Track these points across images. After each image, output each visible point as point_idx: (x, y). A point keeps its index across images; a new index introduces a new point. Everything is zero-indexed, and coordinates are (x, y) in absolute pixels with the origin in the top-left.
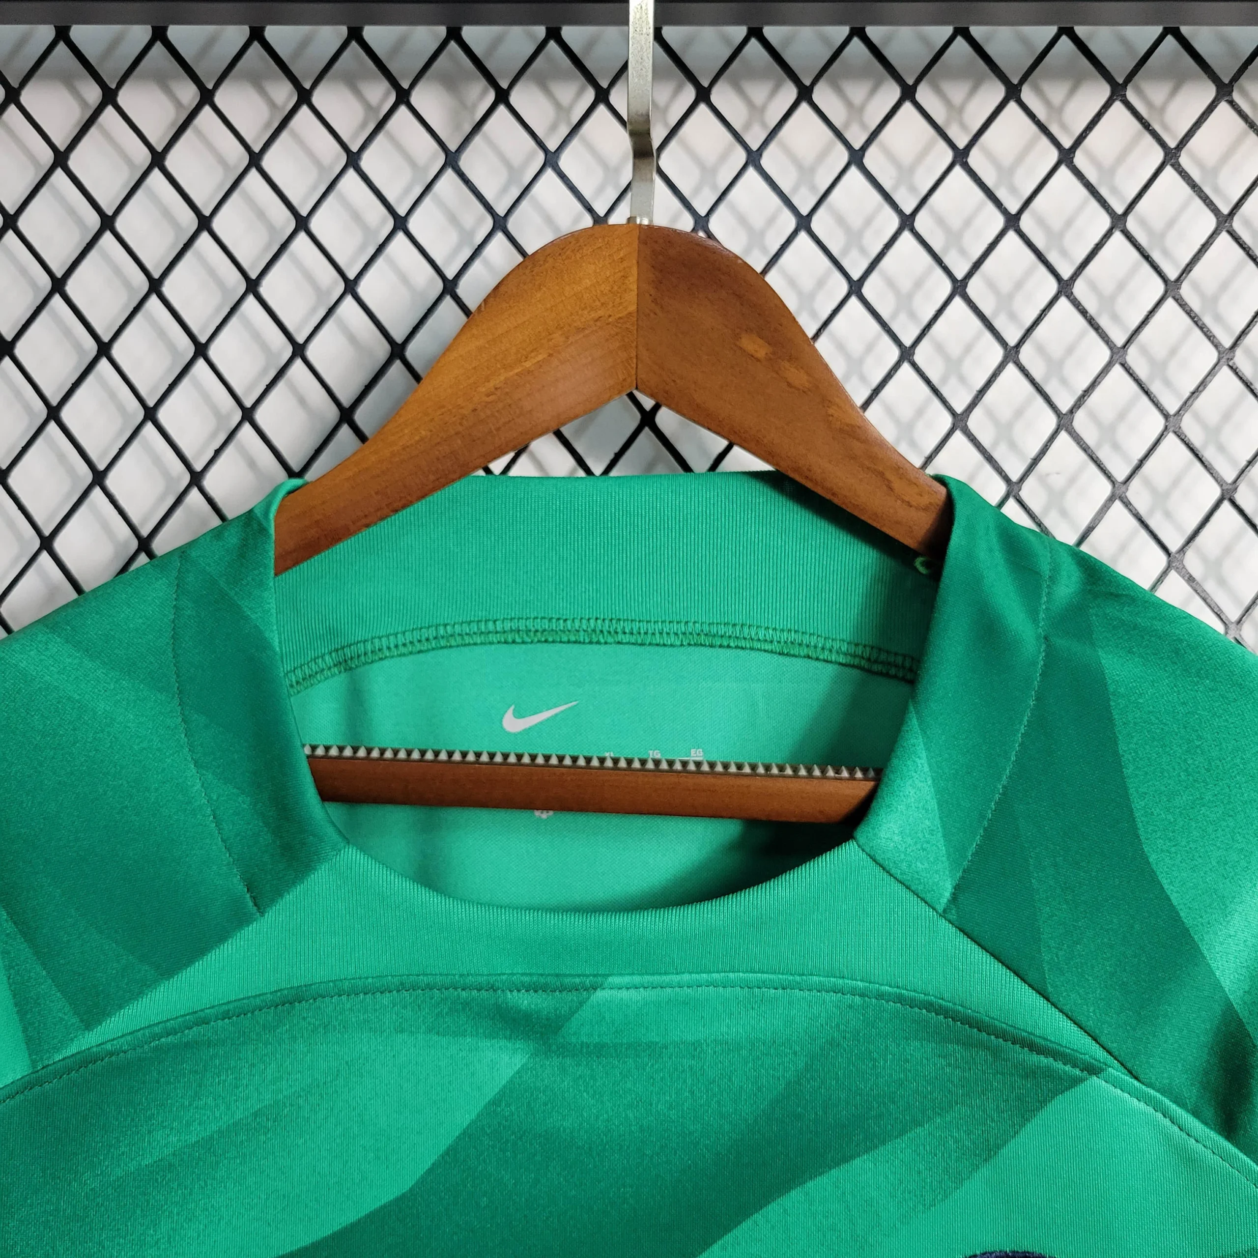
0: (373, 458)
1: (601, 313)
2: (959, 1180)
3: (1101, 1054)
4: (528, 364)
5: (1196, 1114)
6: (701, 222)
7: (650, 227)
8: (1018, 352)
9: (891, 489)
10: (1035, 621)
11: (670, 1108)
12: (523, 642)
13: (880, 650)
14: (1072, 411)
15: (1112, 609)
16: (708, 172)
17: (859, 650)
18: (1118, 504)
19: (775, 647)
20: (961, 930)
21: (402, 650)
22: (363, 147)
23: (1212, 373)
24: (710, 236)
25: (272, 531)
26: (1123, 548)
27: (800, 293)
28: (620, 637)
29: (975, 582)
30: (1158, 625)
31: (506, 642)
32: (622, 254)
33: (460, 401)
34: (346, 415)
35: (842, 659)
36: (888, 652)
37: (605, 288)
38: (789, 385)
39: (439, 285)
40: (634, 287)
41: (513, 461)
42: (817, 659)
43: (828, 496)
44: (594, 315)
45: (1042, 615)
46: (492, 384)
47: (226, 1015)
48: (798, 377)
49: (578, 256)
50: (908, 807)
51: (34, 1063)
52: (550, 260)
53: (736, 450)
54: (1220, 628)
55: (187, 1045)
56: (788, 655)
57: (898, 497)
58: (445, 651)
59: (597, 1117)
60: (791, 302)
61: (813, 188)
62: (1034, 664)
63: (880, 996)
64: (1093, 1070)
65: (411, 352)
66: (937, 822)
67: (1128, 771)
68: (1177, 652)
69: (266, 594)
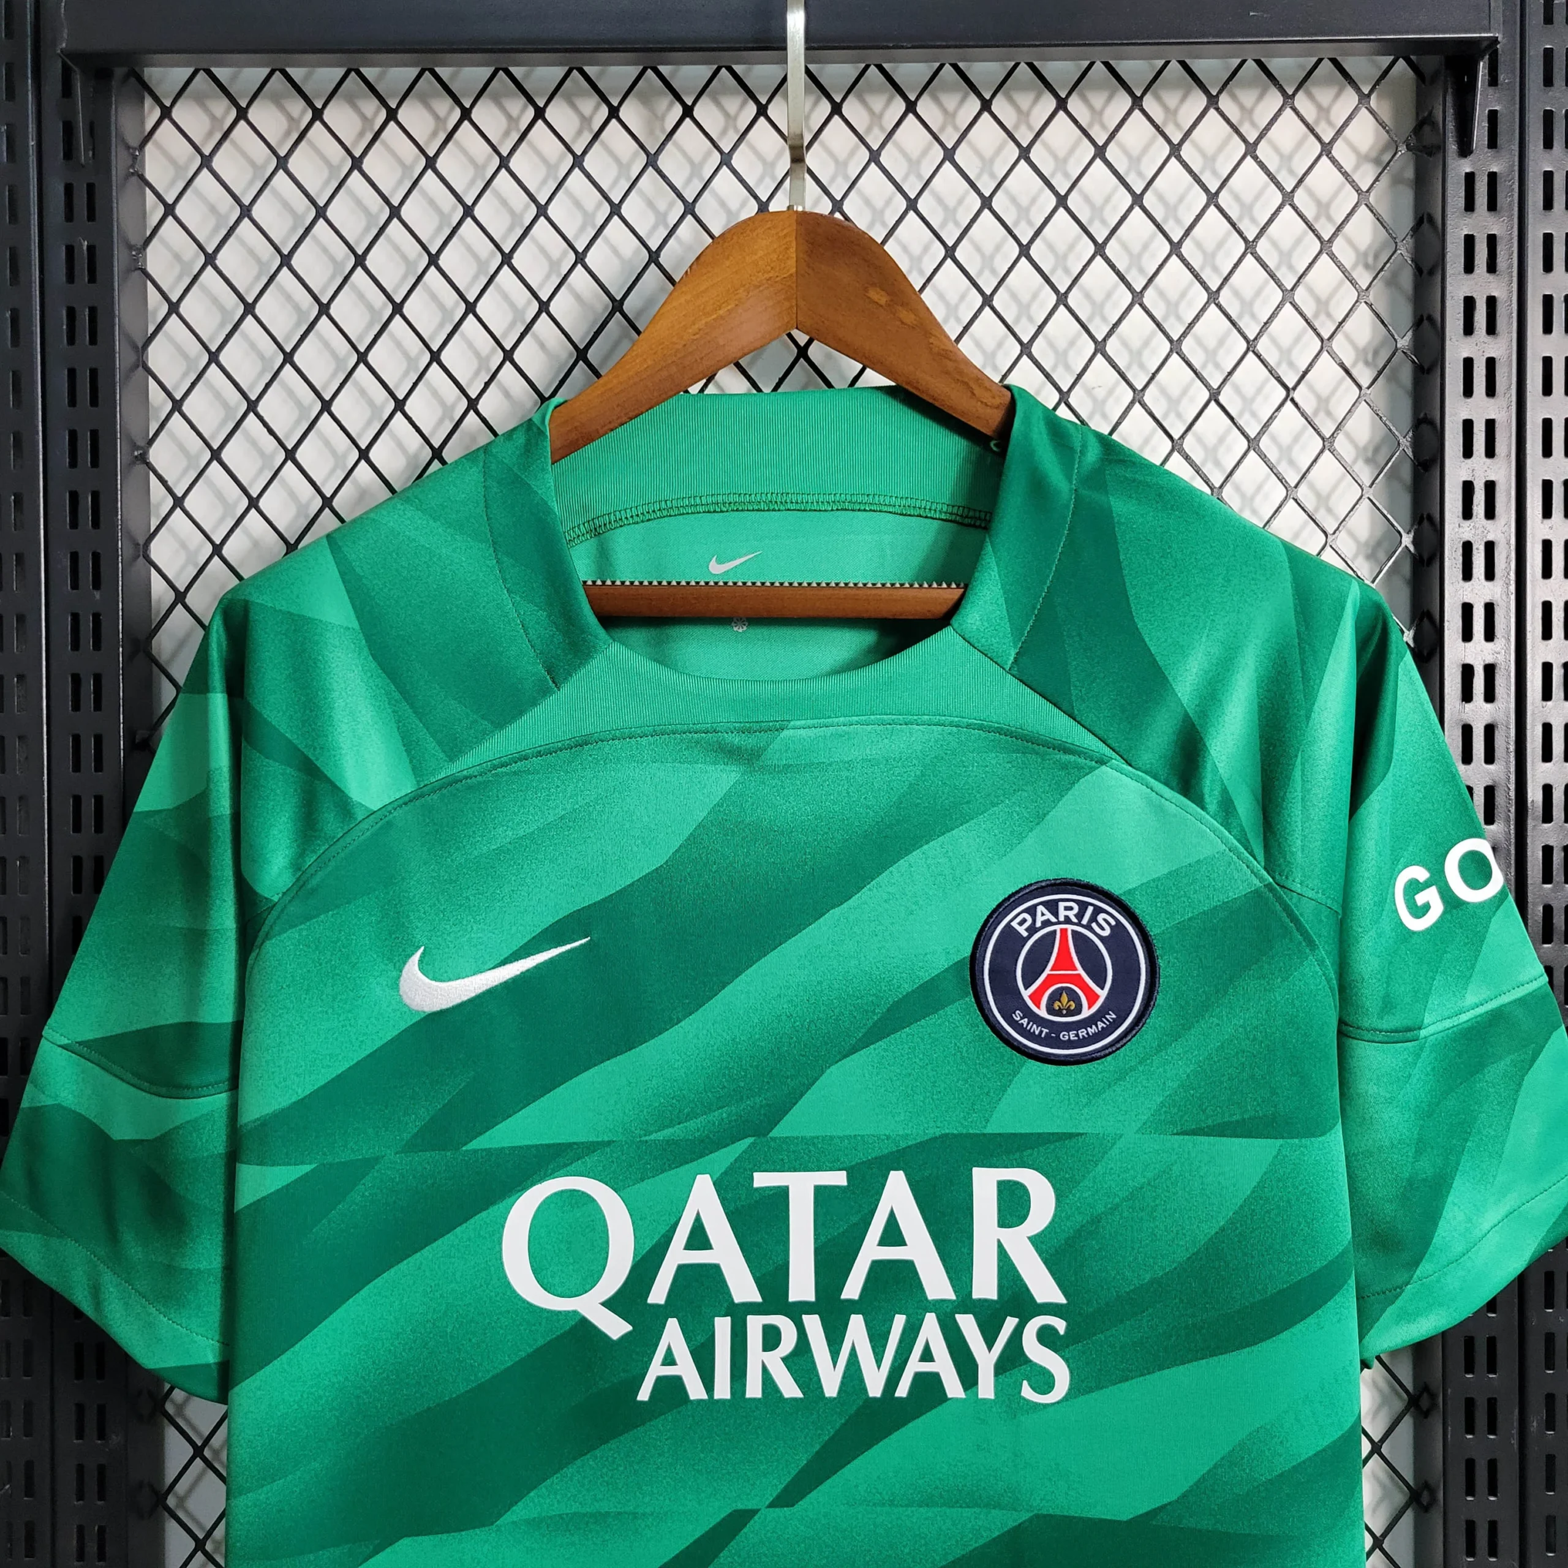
0: (615, 381)
1: (771, 275)
2: (1021, 838)
3: (1107, 751)
4: (721, 312)
5: (1166, 784)
6: (838, 205)
7: (804, 213)
8: (1066, 297)
9: (973, 394)
10: (1070, 482)
11: (835, 803)
12: (722, 511)
13: (969, 509)
14: (1105, 340)
15: (1120, 470)
16: (841, 165)
17: (955, 510)
18: (1137, 405)
19: (897, 509)
20: (1021, 681)
21: (636, 519)
22: (585, 152)
23: (1203, 310)
24: (847, 218)
25: (548, 434)
26: (1147, 441)
27: (911, 257)
28: (789, 506)
29: (1029, 455)
30: (1148, 479)
31: (709, 512)
32: (785, 232)
33: (674, 340)
34: (582, 354)
35: (943, 516)
36: (975, 510)
37: (774, 256)
38: (903, 323)
39: (646, 256)
40: (794, 255)
41: (706, 386)
42: (926, 517)
43: (931, 401)
44: (767, 276)
45: (1075, 477)
46: (697, 326)
47: (539, 754)
48: (909, 318)
49: (755, 234)
50: (985, 602)
51: (418, 782)
52: (735, 238)
53: (868, 371)
54: (1208, 491)
55: (515, 773)
56: (905, 515)
57: (979, 400)
58: (666, 519)
59: (786, 812)
60: (904, 265)
61: (919, 176)
62: (1068, 507)
63: (968, 726)
64: (1102, 762)
65: (626, 306)
66: (1005, 613)
67: (1125, 572)
68: (1159, 495)
69: (547, 476)
